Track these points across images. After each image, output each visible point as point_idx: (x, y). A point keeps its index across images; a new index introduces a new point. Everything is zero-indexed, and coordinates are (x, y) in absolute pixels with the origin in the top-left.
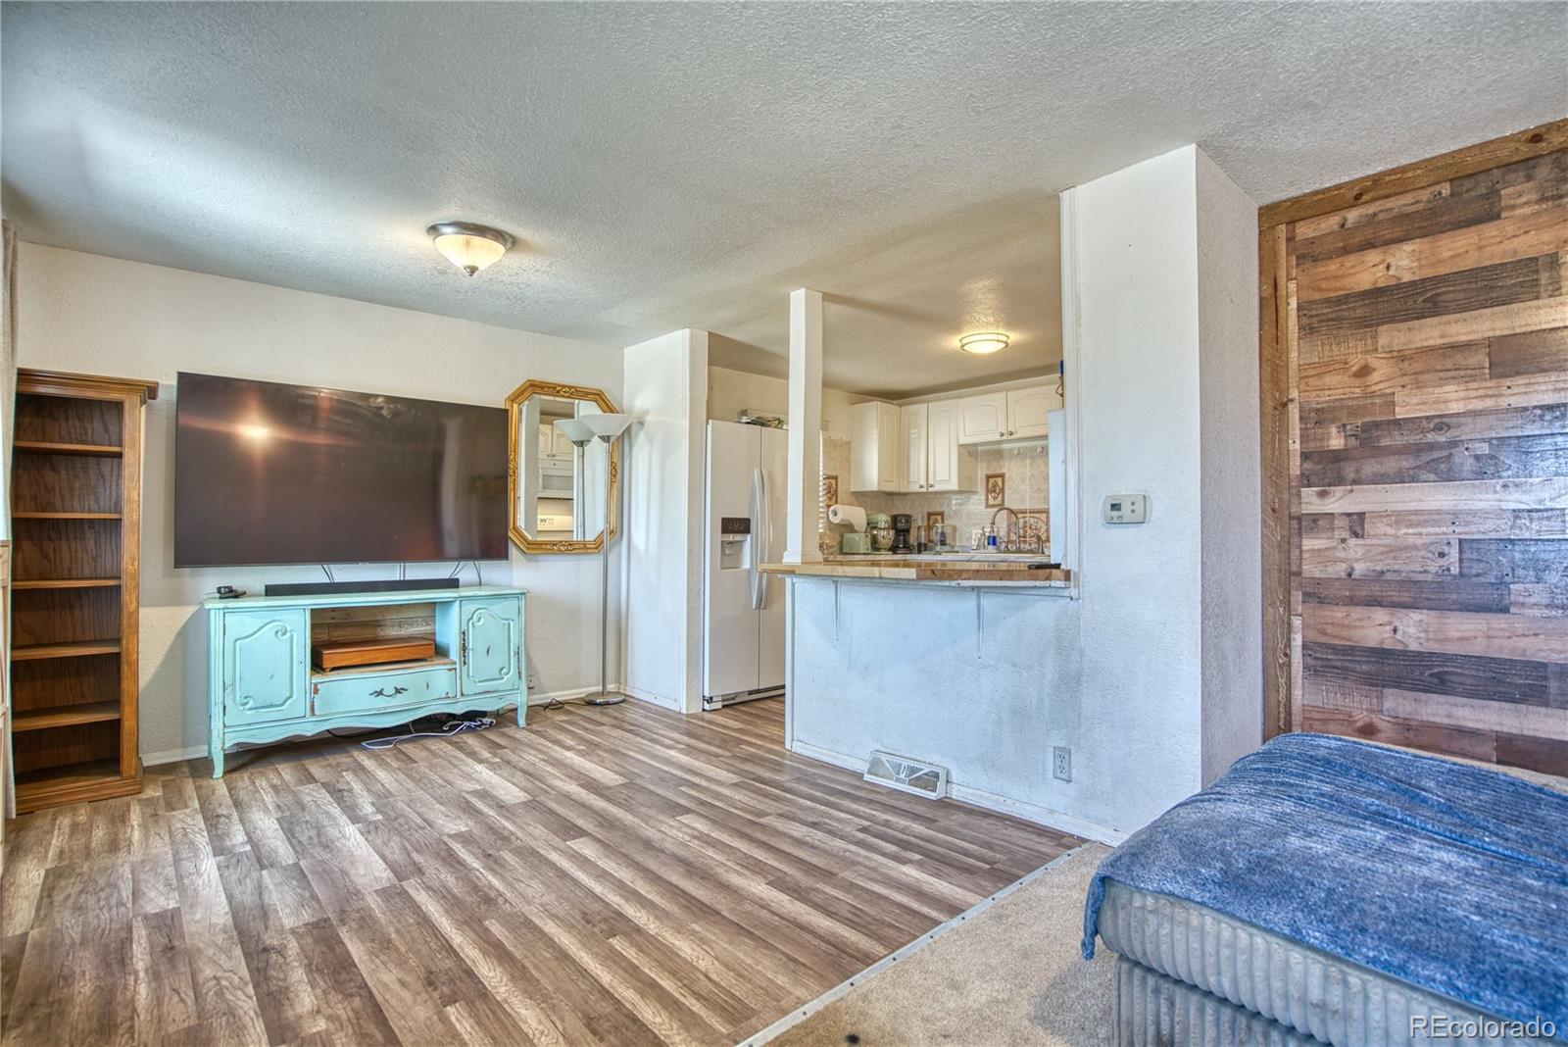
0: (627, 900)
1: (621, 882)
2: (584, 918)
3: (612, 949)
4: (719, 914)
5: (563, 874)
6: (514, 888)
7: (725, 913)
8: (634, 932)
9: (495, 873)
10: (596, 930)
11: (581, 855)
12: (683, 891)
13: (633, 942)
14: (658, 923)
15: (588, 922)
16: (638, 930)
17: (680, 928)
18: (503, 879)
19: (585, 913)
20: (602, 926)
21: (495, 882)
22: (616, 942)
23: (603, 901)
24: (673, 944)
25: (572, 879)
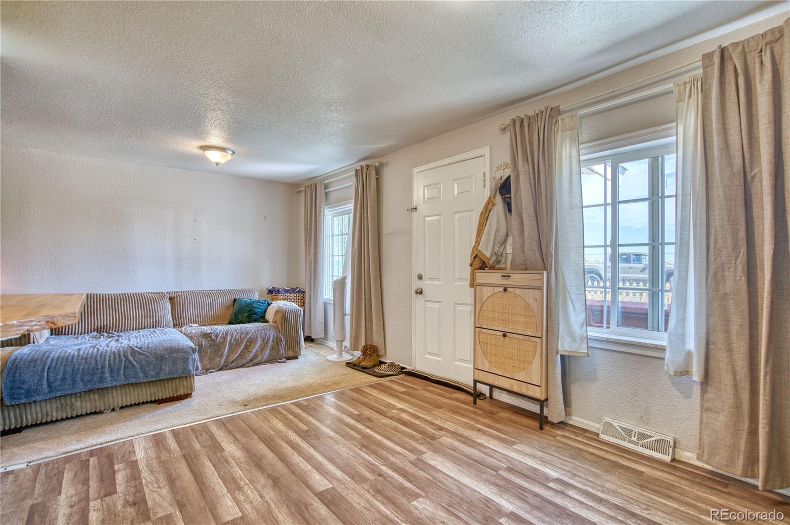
0: (298, 445)
1: (299, 454)
2: (319, 437)
3: (307, 426)
4: (259, 438)
5: (331, 460)
6: (355, 453)
7: (256, 437)
8: (298, 432)
9: (369, 462)
10: (313, 433)
11: (321, 474)
12: (269, 448)
13: (299, 428)
14: (287, 434)
15: (317, 436)
16: (296, 432)
17: (279, 433)
18: (364, 458)
19: (318, 439)
20: (310, 434)
21: (366, 456)
22: (306, 428)
23: (309, 444)
24: (284, 427)
25: (325, 457)
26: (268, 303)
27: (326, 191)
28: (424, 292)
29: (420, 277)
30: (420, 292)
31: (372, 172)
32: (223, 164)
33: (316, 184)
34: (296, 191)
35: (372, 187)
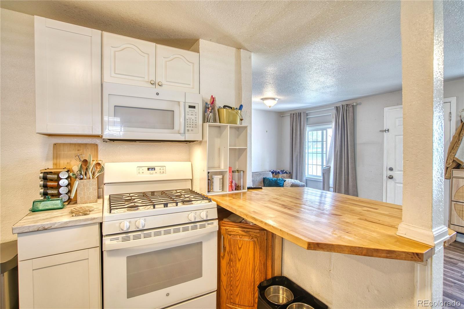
26: (284, 180)
27: (307, 117)
28: (394, 177)
29: (391, 169)
30: (391, 177)
31: (350, 109)
32: (272, 106)
33: (301, 113)
34: (281, 116)
35: (350, 117)
